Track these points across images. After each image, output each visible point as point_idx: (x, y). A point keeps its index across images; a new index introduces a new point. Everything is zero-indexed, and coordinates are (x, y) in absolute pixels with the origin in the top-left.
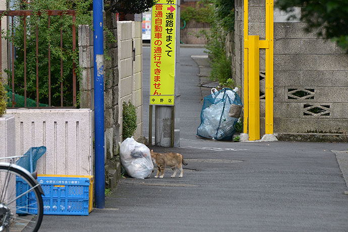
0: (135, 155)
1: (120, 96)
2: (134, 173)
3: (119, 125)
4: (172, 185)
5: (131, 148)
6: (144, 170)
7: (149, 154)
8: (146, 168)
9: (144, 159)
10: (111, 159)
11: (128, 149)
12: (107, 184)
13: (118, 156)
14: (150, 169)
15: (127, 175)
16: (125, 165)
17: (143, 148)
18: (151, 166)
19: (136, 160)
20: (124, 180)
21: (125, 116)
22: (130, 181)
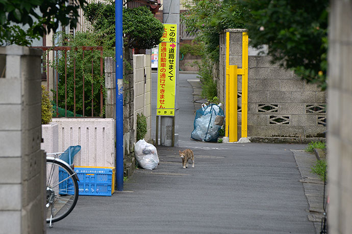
0: (145, 152)
1: (135, 109)
2: (145, 165)
3: (134, 131)
4: (172, 174)
5: (143, 147)
6: (152, 163)
7: (156, 152)
8: (154, 161)
9: (152, 155)
10: (128, 155)
11: (141, 148)
12: (125, 173)
13: (133, 153)
14: (156, 162)
15: (140, 167)
16: (139, 159)
17: (152, 148)
18: (157, 160)
19: (147, 156)
20: (137, 170)
21: (138, 123)
22: (142, 171)
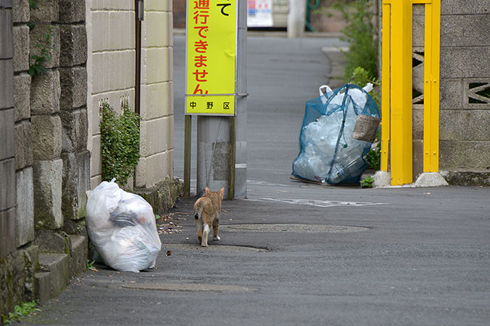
0: (119, 220)
1: (90, 90)
2: (116, 259)
3: (88, 155)
5: (111, 204)
6: (140, 252)
7: (151, 217)
8: (143, 248)
9: (138, 229)
10: (57, 230)
11: (104, 206)
12: (27, 292)
13: (76, 222)
14: (152, 250)
15: (103, 264)
16: (98, 241)
17: (138, 205)
18: (154, 244)
19: (122, 231)
20: (94, 277)
21: (105, 133)
